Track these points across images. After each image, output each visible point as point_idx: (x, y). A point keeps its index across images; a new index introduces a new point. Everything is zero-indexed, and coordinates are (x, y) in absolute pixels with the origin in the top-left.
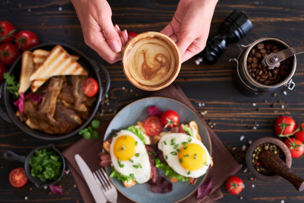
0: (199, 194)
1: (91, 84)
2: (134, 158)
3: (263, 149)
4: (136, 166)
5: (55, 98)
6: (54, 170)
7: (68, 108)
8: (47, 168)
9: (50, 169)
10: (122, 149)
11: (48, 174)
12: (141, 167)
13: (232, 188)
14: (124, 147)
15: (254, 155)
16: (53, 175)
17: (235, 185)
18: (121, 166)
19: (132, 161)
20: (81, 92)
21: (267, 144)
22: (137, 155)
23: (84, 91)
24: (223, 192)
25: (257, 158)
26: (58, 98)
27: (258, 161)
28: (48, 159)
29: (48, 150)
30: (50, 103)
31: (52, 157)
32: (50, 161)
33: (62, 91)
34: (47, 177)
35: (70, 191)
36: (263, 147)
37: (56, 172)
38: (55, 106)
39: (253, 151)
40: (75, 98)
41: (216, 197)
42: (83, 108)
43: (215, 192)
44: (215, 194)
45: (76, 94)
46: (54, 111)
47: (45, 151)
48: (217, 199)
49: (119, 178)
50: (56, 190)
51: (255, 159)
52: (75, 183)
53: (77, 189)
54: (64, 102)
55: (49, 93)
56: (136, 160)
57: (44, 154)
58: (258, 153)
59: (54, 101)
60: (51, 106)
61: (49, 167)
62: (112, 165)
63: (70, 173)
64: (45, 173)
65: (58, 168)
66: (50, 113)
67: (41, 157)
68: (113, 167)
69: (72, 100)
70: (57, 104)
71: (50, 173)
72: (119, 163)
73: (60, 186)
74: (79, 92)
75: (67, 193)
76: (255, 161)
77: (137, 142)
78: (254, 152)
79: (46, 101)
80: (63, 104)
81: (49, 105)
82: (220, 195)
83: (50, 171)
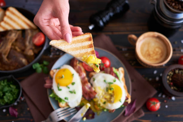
0: (127, 112)
1: (39, 36)
2: (70, 86)
3: (174, 73)
4: (71, 92)
5: (11, 44)
6: (13, 95)
7: (19, 53)
8: (7, 94)
9: (10, 94)
10: (62, 77)
11: (7, 98)
12: (75, 93)
13: (152, 105)
14: (63, 76)
15: (168, 77)
16: (11, 99)
17: (154, 103)
18: (60, 90)
19: (69, 88)
20: (31, 42)
21: (177, 69)
22: (73, 84)
23: (33, 41)
24: (144, 111)
25: (170, 79)
26: (12, 45)
27: (171, 81)
28: (8, 87)
29: (9, 81)
30: (5, 47)
31: (11, 86)
32: (10, 88)
33: (16, 40)
34: (6, 100)
35: (24, 113)
36: (174, 71)
37: (14, 97)
38: (9, 50)
39: (166, 75)
40: (25, 46)
41: (139, 115)
42: (30, 53)
43: (138, 111)
44: (138, 113)
45: (27, 43)
46: (7, 53)
47: (6, 81)
48: (140, 117)
49: (56, 99)
50: (13, 113)
51: (169, 80)
52: (28, 107)
53: (29, 111)
54: (17, 48)
55: (7, 40)
56: (72, 88)
57: (5, 83)
58: (171, 76)
59: (9, 46)
60: (6, 49)
61: (9, 93)
62: (52, 88)
63: (25, 99)
64: (5, 97)
65: (16, 94)
66: (5, 54)
67: (2, 85)
68: (53, 90)
69: (23, 48)
70: (11, 49)
71: (9, 98)
72: (58, 87)
73: (16, 110)
74: (30, 42)
75: (22, 115)
76: (169, 82)
77: (73, 75)
78: (168, 75)
79: (3, 45)
80: (16, 50)
81: (5, 48)
82: (142, 113)
83: (9, 96)
